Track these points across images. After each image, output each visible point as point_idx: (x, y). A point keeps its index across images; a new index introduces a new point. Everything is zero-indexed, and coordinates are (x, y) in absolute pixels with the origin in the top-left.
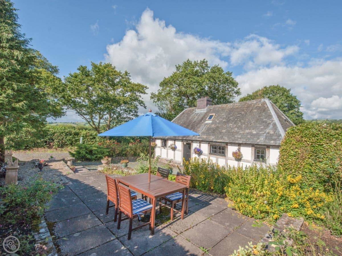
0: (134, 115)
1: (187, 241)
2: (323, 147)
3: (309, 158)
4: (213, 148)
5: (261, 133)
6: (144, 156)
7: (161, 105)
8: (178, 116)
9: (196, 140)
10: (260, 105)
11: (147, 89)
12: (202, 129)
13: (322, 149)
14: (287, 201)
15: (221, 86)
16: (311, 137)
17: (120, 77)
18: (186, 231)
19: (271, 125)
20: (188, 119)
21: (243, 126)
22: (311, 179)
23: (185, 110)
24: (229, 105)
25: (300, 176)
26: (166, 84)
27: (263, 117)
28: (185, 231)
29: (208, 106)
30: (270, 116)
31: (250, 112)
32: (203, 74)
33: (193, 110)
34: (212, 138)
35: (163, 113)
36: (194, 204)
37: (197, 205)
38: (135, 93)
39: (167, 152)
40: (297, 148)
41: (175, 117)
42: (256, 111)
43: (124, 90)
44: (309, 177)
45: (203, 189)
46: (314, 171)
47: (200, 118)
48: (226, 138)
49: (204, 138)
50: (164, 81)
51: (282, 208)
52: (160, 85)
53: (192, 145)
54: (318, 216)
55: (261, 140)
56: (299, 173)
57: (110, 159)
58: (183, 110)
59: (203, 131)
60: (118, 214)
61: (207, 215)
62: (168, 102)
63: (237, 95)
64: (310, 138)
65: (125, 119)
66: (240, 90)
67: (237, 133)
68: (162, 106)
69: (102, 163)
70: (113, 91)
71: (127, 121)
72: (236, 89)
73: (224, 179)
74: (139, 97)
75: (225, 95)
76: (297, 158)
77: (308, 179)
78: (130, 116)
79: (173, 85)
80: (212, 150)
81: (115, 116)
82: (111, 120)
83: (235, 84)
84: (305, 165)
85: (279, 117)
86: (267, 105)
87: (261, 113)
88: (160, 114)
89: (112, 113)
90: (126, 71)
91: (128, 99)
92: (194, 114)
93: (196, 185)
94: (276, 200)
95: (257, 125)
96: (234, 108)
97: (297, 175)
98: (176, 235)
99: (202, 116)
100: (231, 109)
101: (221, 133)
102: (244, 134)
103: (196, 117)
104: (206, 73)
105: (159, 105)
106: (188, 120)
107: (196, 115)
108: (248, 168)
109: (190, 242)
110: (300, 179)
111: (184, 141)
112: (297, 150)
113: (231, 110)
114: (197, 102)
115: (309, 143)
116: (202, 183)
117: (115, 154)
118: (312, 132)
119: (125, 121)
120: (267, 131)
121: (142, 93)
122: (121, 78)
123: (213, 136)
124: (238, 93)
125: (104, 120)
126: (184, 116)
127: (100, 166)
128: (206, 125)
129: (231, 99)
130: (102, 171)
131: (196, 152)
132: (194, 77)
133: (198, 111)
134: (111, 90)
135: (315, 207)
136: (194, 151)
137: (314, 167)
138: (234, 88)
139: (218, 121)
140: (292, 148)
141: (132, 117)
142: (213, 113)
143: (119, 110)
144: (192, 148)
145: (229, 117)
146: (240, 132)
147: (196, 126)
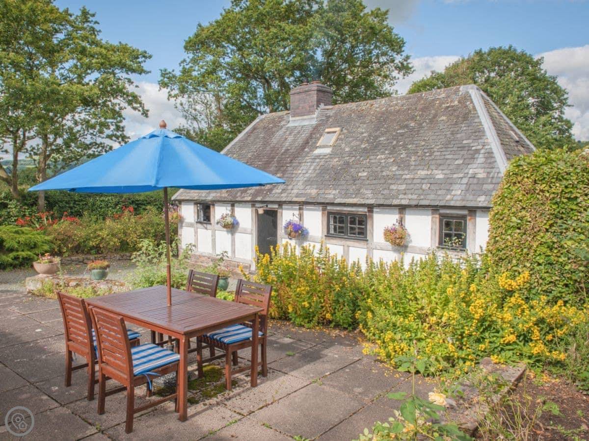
0: (113, 135)
1: (265, 428)
2: (577, 204)
3: (547, 230)
4: (335, 222)
5: (455, 176)
6: (150, 248)
7: (190, 106)
8: (240, 136)
9: (291, 202)
10: (456, 103)
11: (148, 60)
12: (306, 170)
13: (574, 207)
14: (494, 331)
15: (357, 50)
16: (553, 180)
17: (68, 27)
18: (261, 408)
19: (481, 156)
20: (266, 143)
21: (413, 159)
22: (549, 279)
23: (257, 120)
24: (379, 104)
25: (526, 274)
26: (202, 43)
27: (463, 134)
28: (259, 409)
29: (322, 106)
30: (479, 133)
31: (431, 121)
32: (309, 14)
33: (281, 118)
34: (332, 194)
35: (197, 130)
36: (283, 355)
37: (289, 356)
38: (114, 74)
39: (214, 235)
40: (524, 208)
41: (232, 139)
42: (444, 118)
43: (82, 64)
44: (546, 275)
45: (306, 320)
46: (556, 258)
47: (300, 141)
48: (368, 193)
49: (310, 194)
50: (197, 36)
51: (482, 346)
52: (186, 48)
53: (279, 215)
54: (555, 355)
55: (456, 196)
56: (525, 266)
57: (57, 260)
58: (254, 118)
59: (307, 175)
60: (97, 381)
61: (312, 375)
62: (210, 97)
63: (402, 73)
64: (551, 183)
65: (90, 149)
66: (409, 61)
67: (395, 178)
68: (195, 110)
69: (35, 270)
70: (49, 69)
71: (93, 156)
72: (398, 59)
73: (356, 293)
74: (127, 85)
75: (369, 74)
76: (523, 231)
77: (543, 280)
78: (103, 141)
79: (223, 47)
80: (332, 227)
81: (60, 141)
82: (48, 153)
83: (396, 45)
84: (537, 247)
85: (501, 133)
86: (472, 102)
87: (456, 124)
88: (188, 132)
89: (51, 133)
90: (84, 9)
91: (96, 91)
92: (283, 130)
93: (289, 313)
94: (469, 330)
95: (447, 157)
96: (391, 113)
97: (520, 270)
98: (240, 417)
99: (304, 136)
100: (383, 113)
101: (355, 179)
102: (415, 181)
103: (290, 138)
104: (317, 12)
105: (186, 107)
106: (268, 148)
107: (290, 134)
108: (416, 265)
109: (271, 428)
110: (526, 280)
111: (258, 205)
112: (524, 213)
113: (383, 118)
114: (292, 97)
115: (548, 195)
116: (303, 307)
117: (68, 247)
118: (556, 169)
119: (89, 156)
120: (471, 171)
121: (133, 71)
122: (70, 29)
123: (335, 189)
124: (405, 68)
125: (28, 155)
126: (257, 137)
127: (33, 278)
128: (318, 160)
129: (387, 87)
130: (39, 291)
131: (290, 235)
132: (283, 24)
133: (293, 122)
134: (43, 67)
135: (549, 337)
136: (285, 232)
137: (555, 251)
138: (395, 55)
139: (347, 149)
140: (514, 210)
141: (108, 142)
142: (335, 127)
143: (70, 124)
144: (279, 222)
145: (377, 137)
146: (404, 177)
147: (291, 162)
